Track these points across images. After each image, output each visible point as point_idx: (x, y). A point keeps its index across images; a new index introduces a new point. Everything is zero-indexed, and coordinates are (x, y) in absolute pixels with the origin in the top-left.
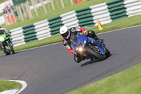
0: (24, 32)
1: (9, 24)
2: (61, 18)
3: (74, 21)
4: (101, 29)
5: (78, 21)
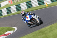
0: (16, 7)
1: (10, 4)
2: (31, 1)
3: (36, 3)
4: (47, 6)
5: (38, 3)
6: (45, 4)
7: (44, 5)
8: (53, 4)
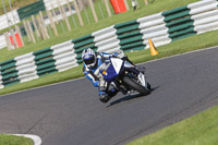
0: (36, 60)
1: (13, 47)
2: (93, 37)
3: (112, 42)
4: (154, 53)
5: (119, 41)
6: (148, 47)
7: (142, 52)
8: (177, 47)
